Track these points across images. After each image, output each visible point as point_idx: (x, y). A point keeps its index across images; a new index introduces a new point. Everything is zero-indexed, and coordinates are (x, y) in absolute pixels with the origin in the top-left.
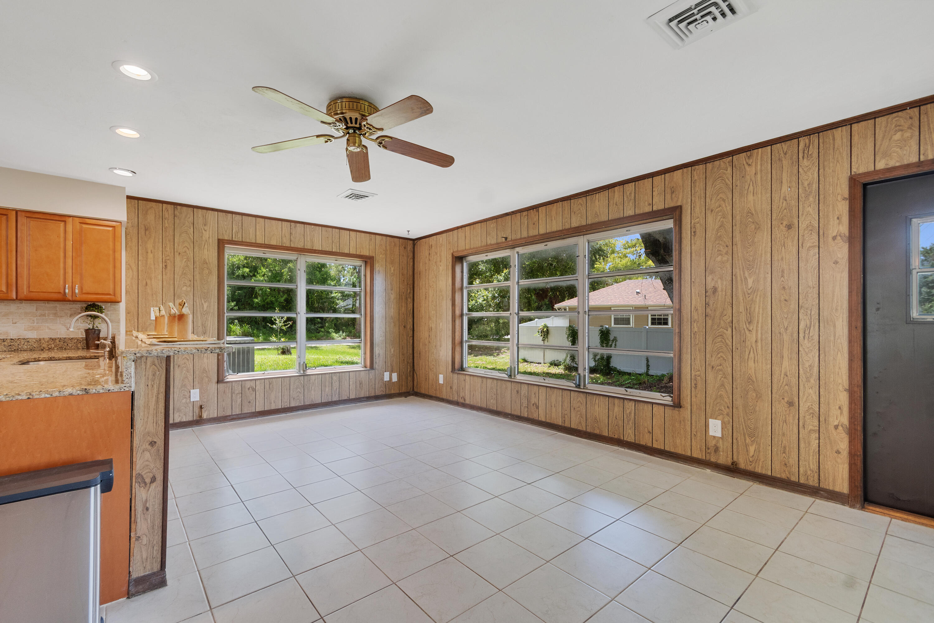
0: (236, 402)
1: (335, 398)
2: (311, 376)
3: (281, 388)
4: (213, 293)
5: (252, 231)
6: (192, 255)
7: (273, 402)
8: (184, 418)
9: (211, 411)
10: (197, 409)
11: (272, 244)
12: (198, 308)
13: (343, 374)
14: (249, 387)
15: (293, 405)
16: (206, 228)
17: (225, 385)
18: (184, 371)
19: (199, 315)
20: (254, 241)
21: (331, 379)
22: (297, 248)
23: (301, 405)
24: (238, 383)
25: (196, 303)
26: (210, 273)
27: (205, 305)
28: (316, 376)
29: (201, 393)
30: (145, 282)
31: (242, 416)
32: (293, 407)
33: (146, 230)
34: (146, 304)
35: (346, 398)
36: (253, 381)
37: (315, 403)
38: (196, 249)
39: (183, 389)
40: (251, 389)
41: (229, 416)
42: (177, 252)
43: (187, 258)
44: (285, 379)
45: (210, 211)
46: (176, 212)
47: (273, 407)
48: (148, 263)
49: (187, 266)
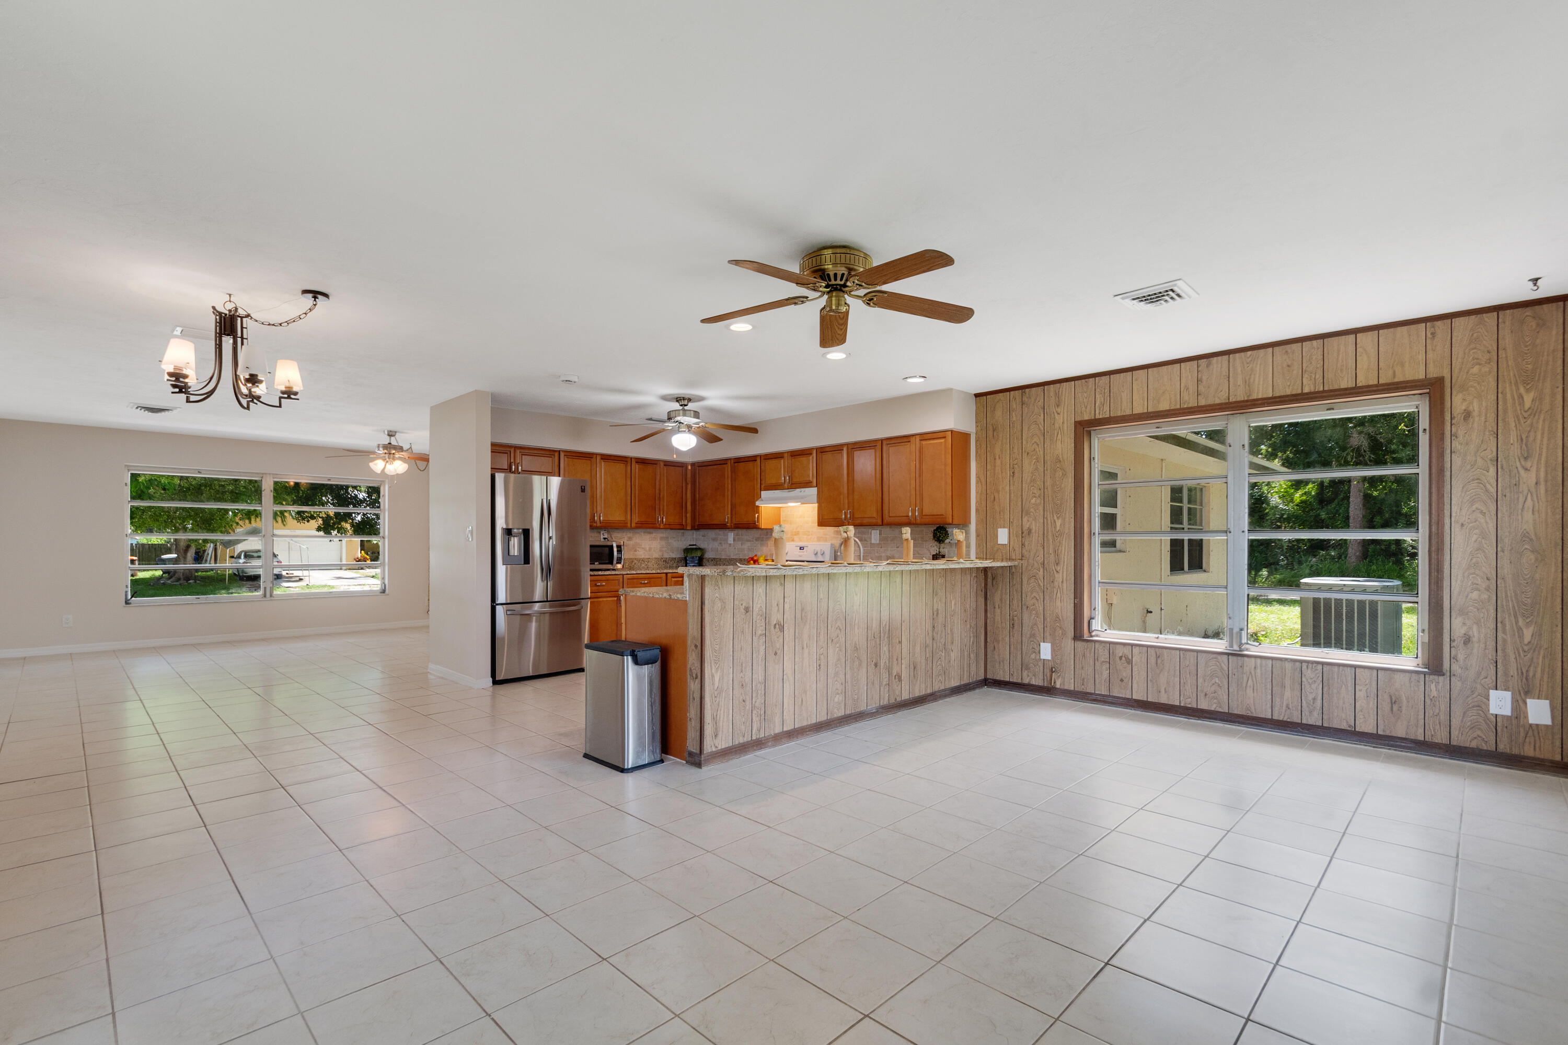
0: (1101, 674)
1: (1313, 719)
2: (1246, 659)
3: (1178, 668)
4: (1068, 504)
5: (1125, 396)
6: (1042, 453)
7: (1163, 690)
8: (1033, 680)
9: (1066, 680)
10: (1048, 671)
11: (1161, 409)
12: (1050, 527)
13: (1336, 668)
14: (1120, 655)
15: (1204, 705)
16: (1059, 410)
17: (1084, 644)
18: (1034, 615)
19: (1050, 537)
20: (1128, 412)
21: (1298, 675)
22: (1214, 405)
23: (1220, 710)
24: (1103, 644)
25: (1047, 520)
26: (1064, 475)
27: (1058, 523)
28: (1259, 661)
29: (1053, 650)
30: (993, 497)
31: (1110, 699)
32: (1202, 711)
33: (994, 430)
34: (993, 525)
35: (1344, 726)
36: (1127, 647)
37: (1254, 715)
38: (1048, 442)
39: (1032, 639)
40: (1123, 659)
41: (1091, 694)
42: (1025, 452)
43: (1037, 459)
44: (1188, 653)
45: (1065, 383)
46: (1025, 399)
47: (1164, 699)
48: (996, 472)
49: (1037, 469)
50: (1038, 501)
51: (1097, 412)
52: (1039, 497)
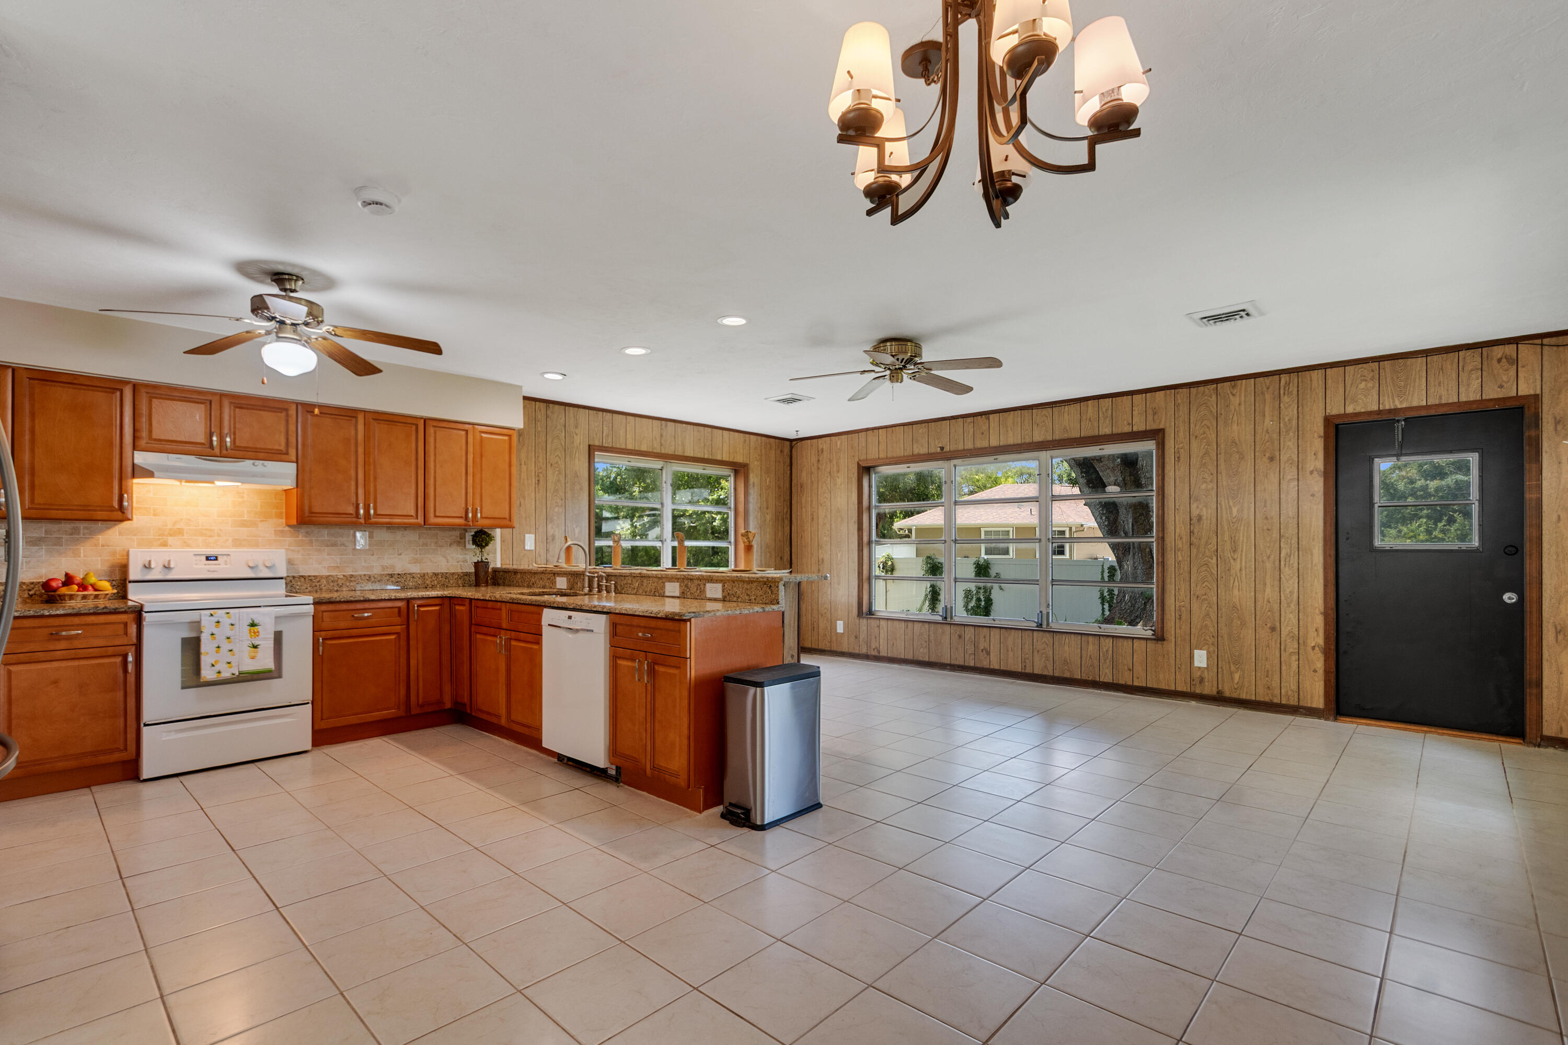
4: (584, 515)
5: (621, 433)
6: (564, 466)
11: (644, 450)
16: (577, 431)
20: (624, 446)
25: (568, 528)
26: (581, 488)
27: (577, 531)
34: (520, 530)
38: (568, 458)
42: (549, 463)
43: (559, 471)
45: (581, 410)
46: (548, 412)
48: (522, 477)
49: (559, 480)
50: (561, 510)
51: (604, 441)
52: (561, 506)
